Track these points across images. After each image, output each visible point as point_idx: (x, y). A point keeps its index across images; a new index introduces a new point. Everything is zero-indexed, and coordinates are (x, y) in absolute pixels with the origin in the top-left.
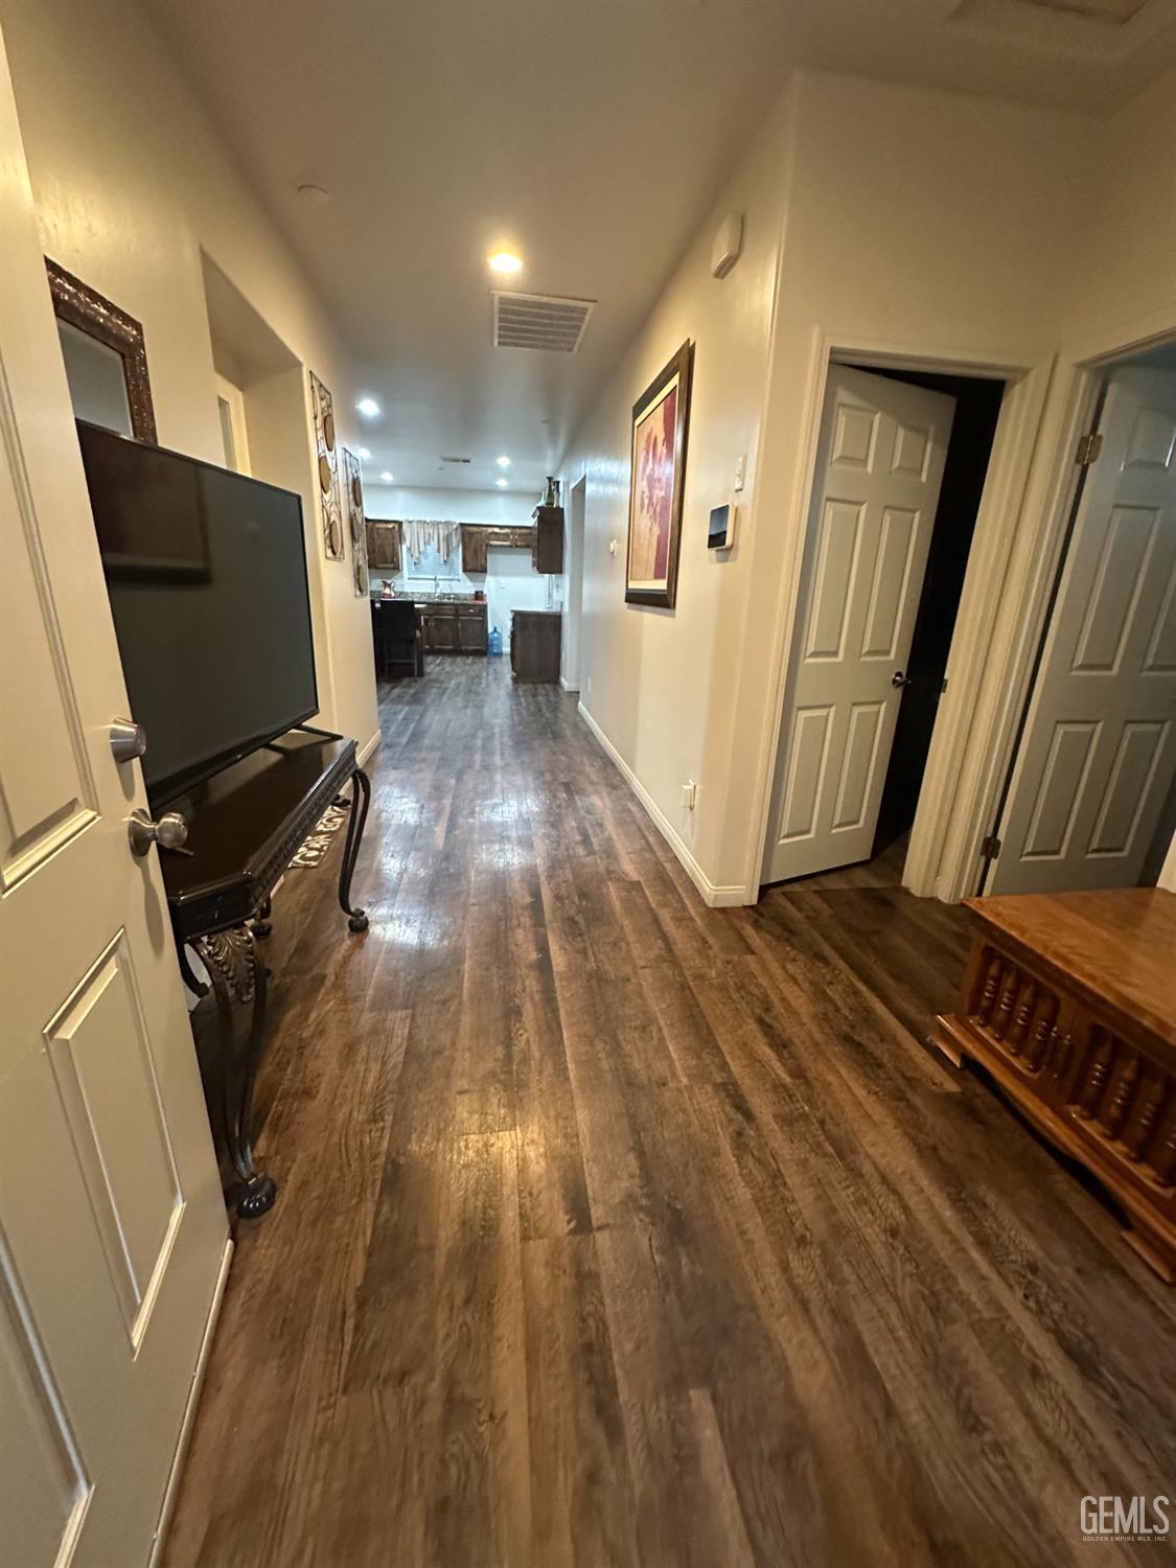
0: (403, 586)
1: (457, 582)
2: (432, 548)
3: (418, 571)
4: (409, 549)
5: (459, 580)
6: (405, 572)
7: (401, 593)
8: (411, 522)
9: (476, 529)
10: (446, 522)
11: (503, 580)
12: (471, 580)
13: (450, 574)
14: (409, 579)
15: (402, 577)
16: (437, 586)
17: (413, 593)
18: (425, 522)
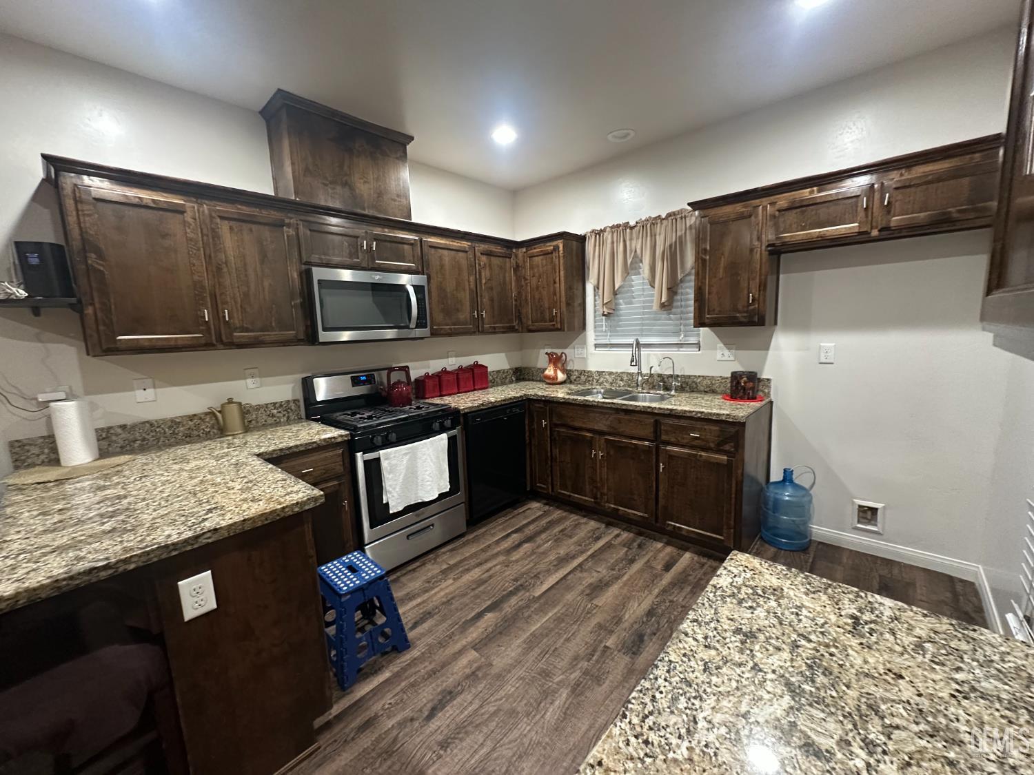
0: (584, 359)
1: (693, 351)
2: (639, 281)
3: (613, 330)
4: (597, 288)
5: (698, 345)
6: (591, 335)
7: (583, 372)
8: (599, 233)
9: (739, 208)
10: (669, 215)
11: (829, 343)
12: (728, 345)
13: (677, 333)
14: (597, 346)
15: (584, 343)
16: (635, 361)
17: (600, 373)
18: (626, 225)
